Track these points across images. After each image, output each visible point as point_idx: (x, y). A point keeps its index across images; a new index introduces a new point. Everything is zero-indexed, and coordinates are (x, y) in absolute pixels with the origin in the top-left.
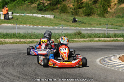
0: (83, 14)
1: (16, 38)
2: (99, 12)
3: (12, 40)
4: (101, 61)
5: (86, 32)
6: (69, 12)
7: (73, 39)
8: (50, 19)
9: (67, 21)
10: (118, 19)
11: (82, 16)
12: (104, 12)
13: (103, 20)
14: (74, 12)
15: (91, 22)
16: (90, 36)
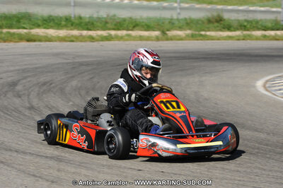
1: (72, 28)
3: (62, 33)
4: (267, 85)
5: (233, 16)
7: (203, 33)
16: (242, 26)
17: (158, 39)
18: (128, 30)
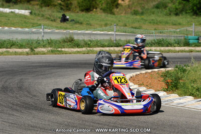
0: (78, 9)
2: (104, 6)
5: (81, 38)
6: (55, 5)
7: (60, 49)
8: (24, 17)
9: (52, 20)
10: (135, 17)
11: (76, 11)
12: (113, 6)
13: (110, 18)
14: (63, 6)
15: (91, 22)
16: (87, 44)
17: (27, 54)
18: (7, 48)
